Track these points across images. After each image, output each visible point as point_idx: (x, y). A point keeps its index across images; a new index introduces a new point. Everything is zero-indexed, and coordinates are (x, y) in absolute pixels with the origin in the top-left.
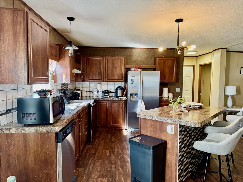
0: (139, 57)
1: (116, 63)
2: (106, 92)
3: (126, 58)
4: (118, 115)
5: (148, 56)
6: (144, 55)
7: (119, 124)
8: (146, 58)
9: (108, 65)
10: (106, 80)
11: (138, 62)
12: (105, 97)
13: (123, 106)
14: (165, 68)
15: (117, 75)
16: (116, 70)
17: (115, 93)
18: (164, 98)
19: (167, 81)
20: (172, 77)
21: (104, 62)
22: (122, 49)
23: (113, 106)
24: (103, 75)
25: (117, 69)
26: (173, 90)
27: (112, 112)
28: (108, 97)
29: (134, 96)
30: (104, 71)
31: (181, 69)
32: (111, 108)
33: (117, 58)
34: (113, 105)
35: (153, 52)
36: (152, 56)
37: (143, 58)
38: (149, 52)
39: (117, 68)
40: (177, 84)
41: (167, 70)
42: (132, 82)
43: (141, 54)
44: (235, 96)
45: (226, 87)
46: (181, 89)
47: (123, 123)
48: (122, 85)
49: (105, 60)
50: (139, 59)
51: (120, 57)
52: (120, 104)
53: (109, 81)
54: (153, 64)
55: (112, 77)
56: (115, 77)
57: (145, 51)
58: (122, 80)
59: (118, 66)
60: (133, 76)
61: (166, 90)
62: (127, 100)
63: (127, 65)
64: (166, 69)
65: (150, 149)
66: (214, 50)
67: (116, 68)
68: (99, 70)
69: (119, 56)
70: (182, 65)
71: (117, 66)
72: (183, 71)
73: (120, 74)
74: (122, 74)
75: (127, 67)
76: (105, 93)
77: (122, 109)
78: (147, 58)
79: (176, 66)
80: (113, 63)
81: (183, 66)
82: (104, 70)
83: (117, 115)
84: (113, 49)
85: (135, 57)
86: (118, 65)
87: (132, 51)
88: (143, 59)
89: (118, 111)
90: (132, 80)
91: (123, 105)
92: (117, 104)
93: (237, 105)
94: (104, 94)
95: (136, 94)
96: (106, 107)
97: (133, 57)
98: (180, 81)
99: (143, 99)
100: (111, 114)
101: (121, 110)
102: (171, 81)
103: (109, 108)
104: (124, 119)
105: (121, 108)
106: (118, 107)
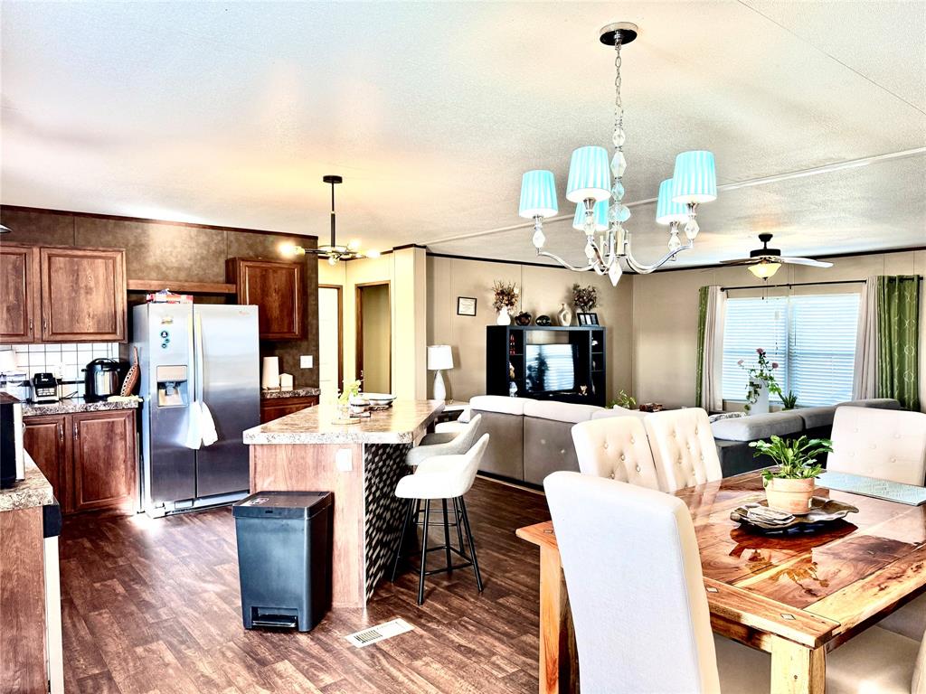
0: (171, 255)
1: (89, 271)
2: (45, 381)
3: (126, 254)
4: (110, 463)
5: (205, 252)
6: (190, 247)
7: (112, 497)
8: (199, 257)
9: (52, 278)
10: (46, 337)
11: (168, 269)
12: (40, 402)
13: (129, 427)
14: (267, 295)
15: (93, 318)
16: (89, 297)
17: (83, 386)
18: (269, 389)
19: (278, 336)
20: (291, 323)
21: (36, 266)
22: (105, 220)
23: (87, 433)
24: (30, 317)
25: (91, 294)
26: (291, 363)
27: (81, 456)
28: (54, 402)
29: (170, 389)
30: (37, 302)
31: (313, 298)
32: (77, 443)
33: (89, 253)
34: (84, 430)
35: (223, 239)
36: (218, 254)
37: (189, 257)
38: (206, 239)
39: (91, 289)
40: (304, 344)
41: (274, 301)
42: (163, 341)
43: (178, 243)
44: (449, 373)
45: (430, 349)
46: (316, 361)
47: (129, 490)
48: (110, 352)
49: (37, 260)
50: (174, 260)
51: (104, 251)
52: (113, 422)
53: (59, 338)
54: (223, 278)
55: (72, 325)
56: (84, 323)
57: (193, 235)
58: (115, 333)
59: (97, 283)
60: (168, 322)
61: (272, 363)
62: (141, 405)
63: (131, 281)
64: (270, 298)
65: (302, 516)
66: (395, 249)
67: (88, 291)
68: (11, 298)
69: (101, 249)
70: (313, 286)
71: (92, 284)
72: (317, 305)
73: (107, 312)
74: (115, 312)
75: (131, 288)
76: (38, 387)
77: (126, 441)
78: (203, 258)
79: (298, 290)
80: (75, 274)
81: (317, 287)
82: (37, 295)
83: (102, 465)
84: (68, 217)
85: (158, 252)
86: (96, 278)
87: (144, 232)
88: (189, 262)
89: (109, 449)
90: (165, 334)
91: (124, 425)
92: (103, 423)
93: (454, 396)
94: (37, 392)
95: (178, 384)
96: (56, 437)
97: (151, 253)
98: (310, 337)
99: (205, 400)
100: (78, 465)
101: (120, 445)
102: (287, 336)
103: (69, 443)
104: (133, 474)
105: (118, 438)
106: (108, 434)
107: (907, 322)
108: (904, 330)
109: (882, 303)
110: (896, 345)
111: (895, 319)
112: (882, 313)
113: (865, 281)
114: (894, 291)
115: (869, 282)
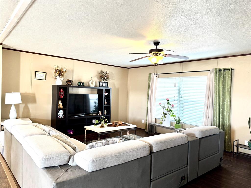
107: (226, 89)
108: (225, 92)
109: (216, 80)
110: (221, 99)
111: (221, 87)
112: (216, 85)
113: (209, 71)
114: (221, 75)
115: (211, 71)
